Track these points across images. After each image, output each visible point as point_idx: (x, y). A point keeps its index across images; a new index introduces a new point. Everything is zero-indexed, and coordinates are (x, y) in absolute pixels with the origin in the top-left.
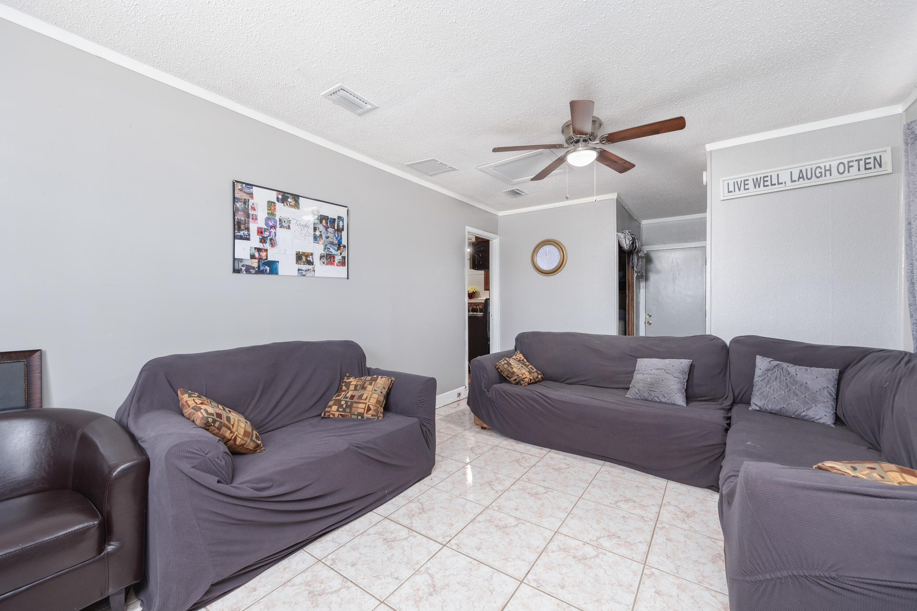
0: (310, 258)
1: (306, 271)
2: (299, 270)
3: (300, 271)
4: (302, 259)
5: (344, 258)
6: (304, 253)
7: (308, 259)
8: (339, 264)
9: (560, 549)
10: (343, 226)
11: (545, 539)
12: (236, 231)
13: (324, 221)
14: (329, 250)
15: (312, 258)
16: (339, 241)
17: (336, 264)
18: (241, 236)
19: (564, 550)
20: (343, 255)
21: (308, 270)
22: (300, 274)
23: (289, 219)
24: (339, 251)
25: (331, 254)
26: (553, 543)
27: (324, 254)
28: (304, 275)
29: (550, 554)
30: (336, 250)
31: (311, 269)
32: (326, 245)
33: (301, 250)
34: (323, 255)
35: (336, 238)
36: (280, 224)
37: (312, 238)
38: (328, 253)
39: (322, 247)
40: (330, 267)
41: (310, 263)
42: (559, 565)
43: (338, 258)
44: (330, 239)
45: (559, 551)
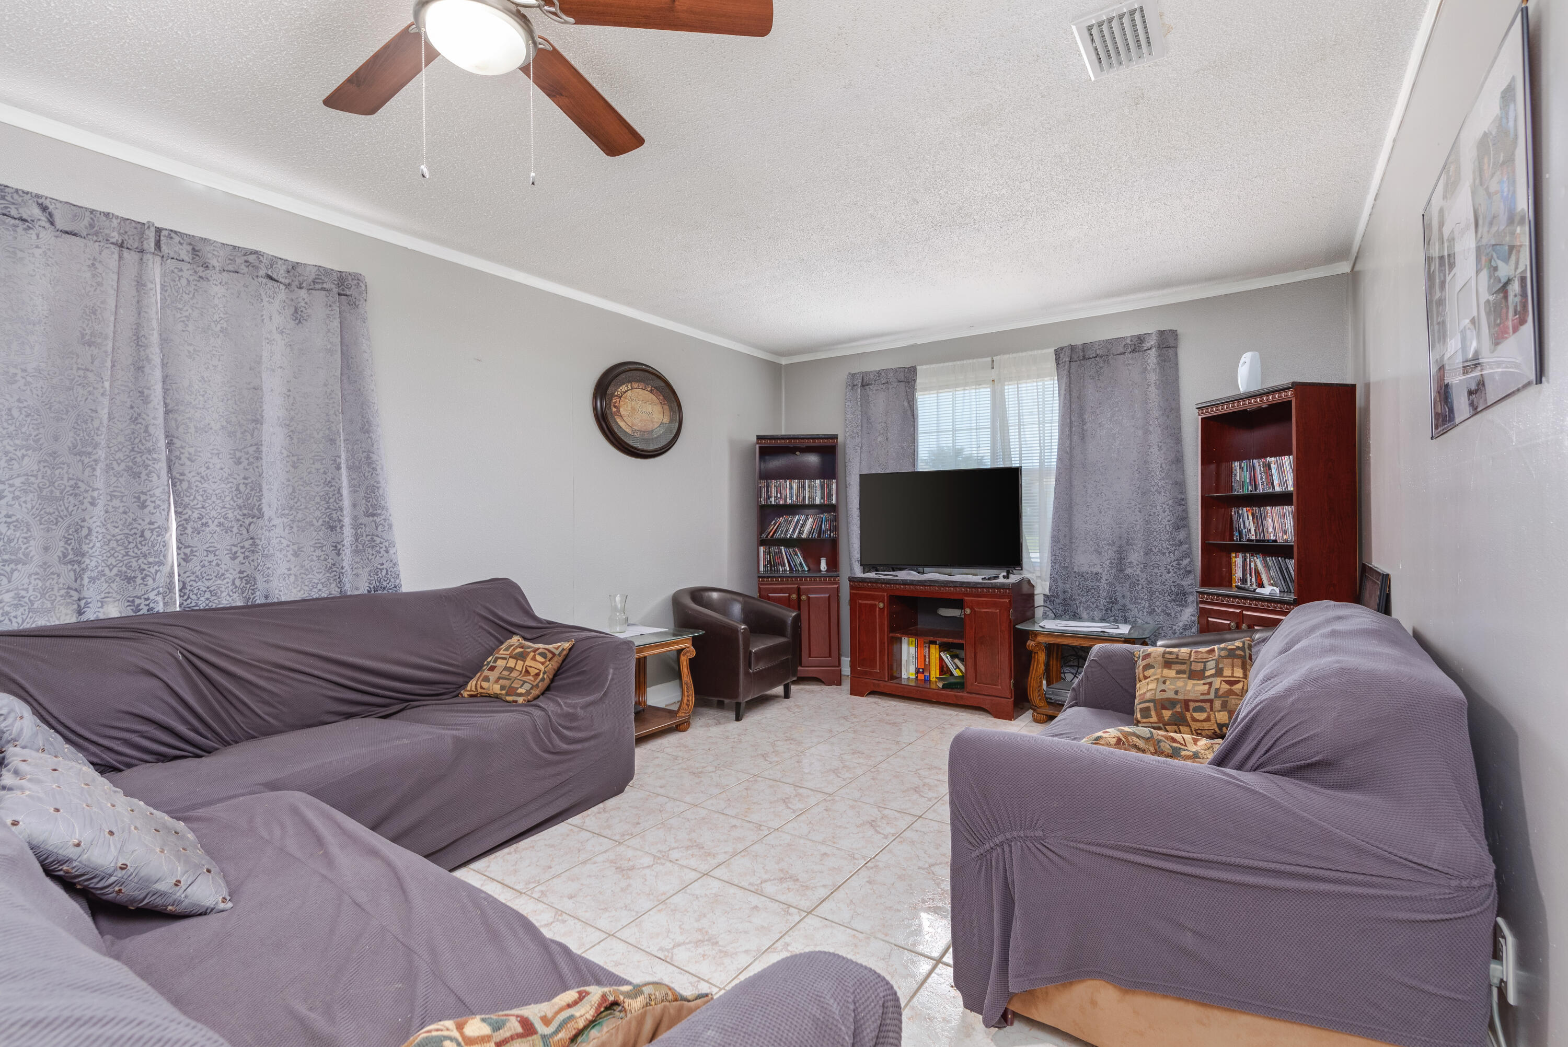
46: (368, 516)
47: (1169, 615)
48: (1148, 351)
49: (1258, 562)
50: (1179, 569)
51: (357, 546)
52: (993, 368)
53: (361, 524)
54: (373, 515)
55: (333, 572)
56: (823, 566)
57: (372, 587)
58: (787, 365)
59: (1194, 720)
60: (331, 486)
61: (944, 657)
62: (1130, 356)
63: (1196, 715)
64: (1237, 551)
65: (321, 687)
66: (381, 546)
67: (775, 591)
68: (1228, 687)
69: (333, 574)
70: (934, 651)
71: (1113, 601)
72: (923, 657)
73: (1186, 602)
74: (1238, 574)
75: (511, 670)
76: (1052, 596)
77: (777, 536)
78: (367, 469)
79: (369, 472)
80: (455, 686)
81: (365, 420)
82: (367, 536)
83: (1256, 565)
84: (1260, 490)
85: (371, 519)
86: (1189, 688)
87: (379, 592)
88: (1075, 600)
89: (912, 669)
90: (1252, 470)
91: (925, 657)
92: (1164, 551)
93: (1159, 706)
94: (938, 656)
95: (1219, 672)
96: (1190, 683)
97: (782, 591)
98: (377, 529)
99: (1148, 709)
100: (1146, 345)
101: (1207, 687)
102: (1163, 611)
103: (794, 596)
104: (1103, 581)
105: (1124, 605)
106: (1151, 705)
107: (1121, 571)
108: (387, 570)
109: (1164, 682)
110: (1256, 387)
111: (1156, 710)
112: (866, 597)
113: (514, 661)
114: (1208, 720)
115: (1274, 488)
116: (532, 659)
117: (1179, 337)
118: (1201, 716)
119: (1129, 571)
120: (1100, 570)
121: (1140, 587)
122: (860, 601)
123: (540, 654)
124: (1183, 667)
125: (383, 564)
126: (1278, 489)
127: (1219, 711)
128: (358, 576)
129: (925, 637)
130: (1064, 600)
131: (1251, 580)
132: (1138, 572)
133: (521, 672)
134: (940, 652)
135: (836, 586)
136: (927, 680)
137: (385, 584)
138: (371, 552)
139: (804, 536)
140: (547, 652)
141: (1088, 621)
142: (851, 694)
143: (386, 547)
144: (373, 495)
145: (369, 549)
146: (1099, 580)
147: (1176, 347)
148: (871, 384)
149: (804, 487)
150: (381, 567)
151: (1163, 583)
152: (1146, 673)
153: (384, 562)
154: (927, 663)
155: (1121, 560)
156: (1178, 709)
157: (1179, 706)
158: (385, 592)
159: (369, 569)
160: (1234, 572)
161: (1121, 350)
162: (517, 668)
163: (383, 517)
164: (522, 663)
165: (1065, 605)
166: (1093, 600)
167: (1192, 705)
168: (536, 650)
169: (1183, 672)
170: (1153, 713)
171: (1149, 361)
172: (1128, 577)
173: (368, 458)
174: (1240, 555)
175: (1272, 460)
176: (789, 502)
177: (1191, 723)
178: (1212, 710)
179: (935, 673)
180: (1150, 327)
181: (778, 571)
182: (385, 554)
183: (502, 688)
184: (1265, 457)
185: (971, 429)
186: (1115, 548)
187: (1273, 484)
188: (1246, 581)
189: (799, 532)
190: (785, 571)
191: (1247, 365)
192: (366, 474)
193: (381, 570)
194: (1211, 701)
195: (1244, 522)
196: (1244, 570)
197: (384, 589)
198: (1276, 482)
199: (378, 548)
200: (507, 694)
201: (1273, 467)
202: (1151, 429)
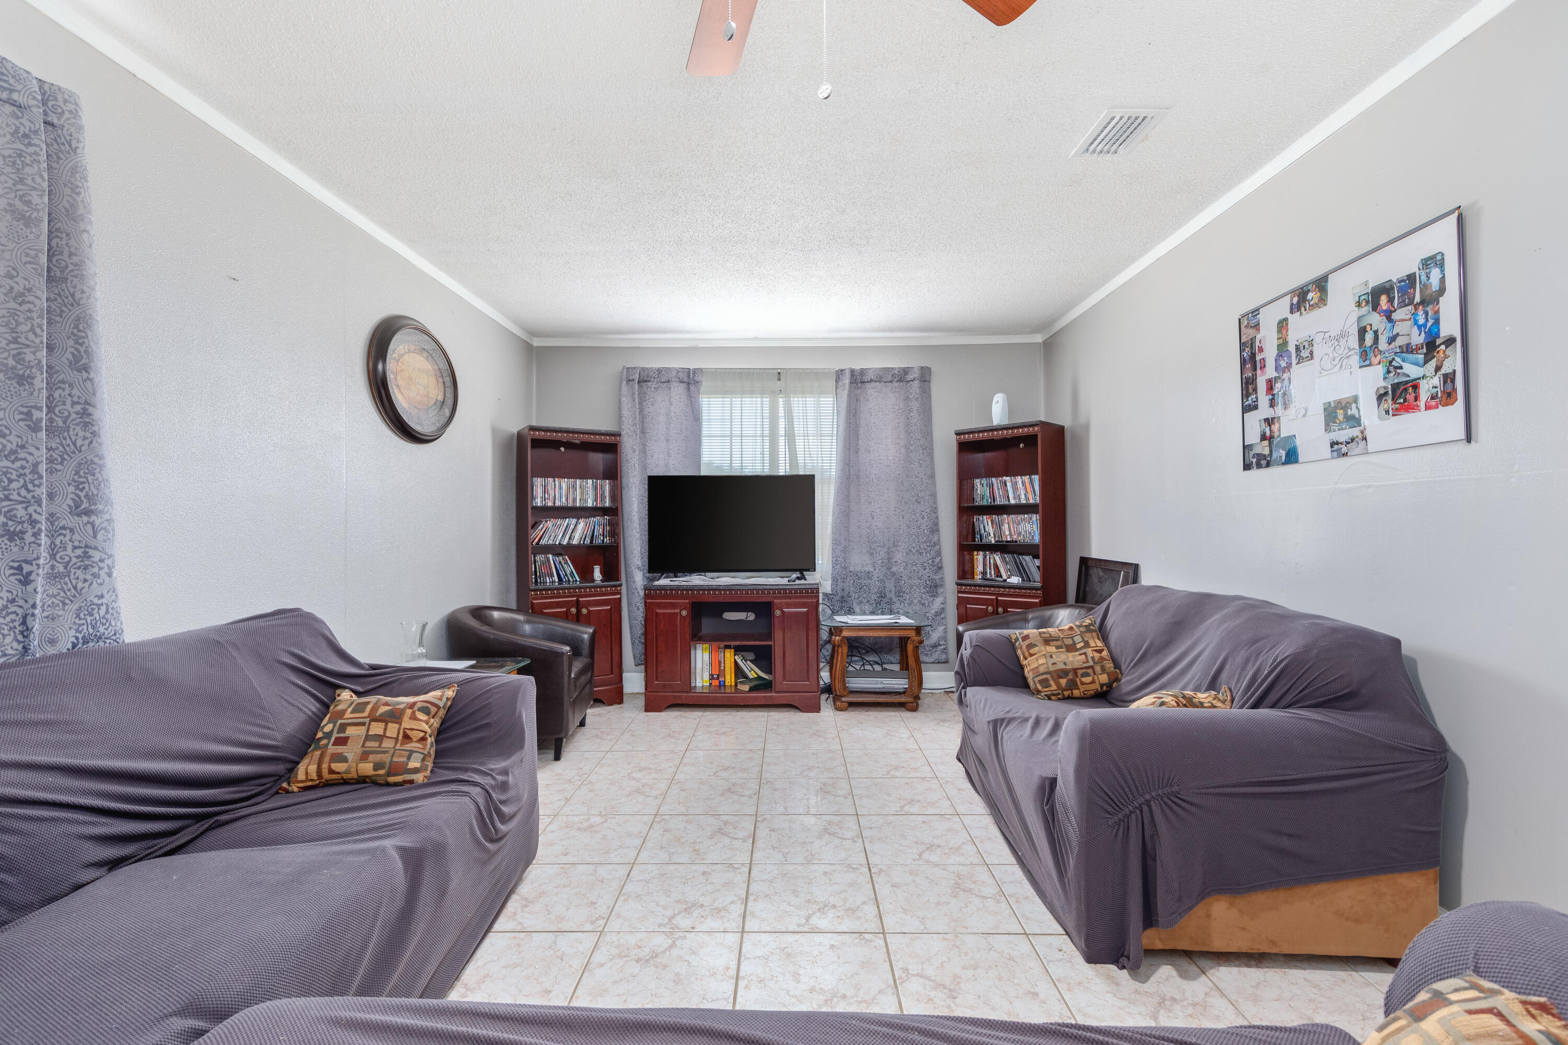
0: (1353, 411)
1: (1348, 443)
2: (1333, 444)
3: (1336, 447)
4: (1336, 417)
5: (1449, 378)
6: (1339, 402)
7: (1349, 412)
8: (1433, 403)
9: (725, 909)
10: (1442, 281)
11: (754, 915)
12: (1245, 400)
13: (1384, 299)
14: (1399, 371)
15: (1357, 408)
16: (1429, 333)
17: (1422, 404)
18: (1249, 405)
19: (719, 910)
20: (1446, 369)
21: (1353, 440)
22: (1335, 454)
23: (1311, 339)
24: (1433, 363)
25: (1408, 379)
26: (738, 913)
27: (1385, 388)
28: (1345, 455)
29: (736, 898)
30: (1422, 362)
31: (1357, 437)
32: (1391, 362)
33: (1332, 398)
34: (1382, 391)
35: (1419, 327)
36: (1297, 357)
37: (1355, 359)
38: (1396, 381)
39: (1380, 370)
40: (1407, 418)
41: (1354, 421)
42: (718, 891)
43: (1430, 385)
44: (1400, 341)
45: (726, 906)
46: (79, 515)
47: (924, 604)
48: (911, 383)
49: (997, 558)
50: (933, 566)
51: (53, 567)
52: (779, 380)
53: (63, 528)
54: (88, 513)
55: (8, 614)
56: (597, 574)
57: (80, 636)
58: (539, 348)
59: (1083, 683)
60: (17, 459)
61: (739, 661)
62: (897, 384)
63: (1084, 680)
64: (978, 550)
65: (77, 822)
66: (101, 564)
67: (550, 606)
68: (1098, 654)
69: (8, 619)
70: (729, 655)
71: (882, 595)
72: (717, 663)
73: (937, 593)
74: (979, 568)
75: (380, 738)
76: (833, 594)
77: (543, 542)
78: (81, 434)
79: (85, 438)
80: (276, 778)
81: (82, 349)
82: (75, 548)
83: (994, 559)
84: (998, 502)
85: (85, 519)
86: (1071, 659)
87: (91, 644)
88: (851, 597)
89: (706, 677)
90: (991, 486)
91: (720, 662)
92: (921, 551)
93: (1056, 676)
94: (733, 660)
95: (1087, 645)
96: (1070, 655)
97: (559, 605)
98: (95, 537)
99: (1046, 680)
100: (909, 377)
101: (1083, 657)
102: (919, 601)
103: (574, 610)
104: (875, 578)
105: (891, 599)
106: (1048, 676)
107: (889, 569)
108: (107, 605)
109: (1051, 657)
110: (1005, 422)
111: (1054, 680)
112: (660, 606)
113: (382, 725)
114: (1093, 682)
115: (1009, 500)
116: (410, 718)
117: (932, 374)
118: (1087, 680)
119: (894, 569)
120: (872, 570)
121: (903, 582)
122: (658, 611)
123: (420, 710)
124: (1059, 643)
125: (102, 597)
126: (1013, 502)
127: (1101, 674)
128: (53, 619)
129: (720, 640)
130: (842, 597)
131: (990, 572)
132: (902, 570)
133: (397, 739)
134: (735, 655)
135: (619, 596)
136: (722, 685)
137: (102, 629)
138: (82, 577)
139: (575, 542)
140: (429, 705)
141: (861, 615)
142: (646, 711)
143: (109, 567)
144: (90, 478)
145: (79, 572)
146: (870, 578)
147: (930, 382)
148: (649, 381)
149: (574, 487)
150: (100, 602)
151: (919, 578)
152: (1032, 651)
153: (105, 593)
154: (722, 668)
155: (889, 559)
156: (1071, 676)
157: (1071, 674)
158: (101, 644)
159: (76, 606)
160: (975, 567)
161: (889, 378)
162: (388, 734)
163: (106, 517)
164: (397, 726)
165: (842, 602)
166: (865, 595)
167: (1080, 672)
168: (412, 706)
169: (1061, 647)
170: (1052, 683)
171: (911, 391)
172: (894, 574)
173: (85, 413)
174: (981, 553)
175: (1008, 479)
176: (558, 504)
177: (1080, 686)
178: (1095, 674)
179: (729, 679)
180: (913, 362)
181: (545, 582)
182: (107, 579)
183: (377, 767)
184: (1002, 476)
185: (756, 436)
186: (885, 550)
187: (1008, 497)
188: (986, 573)
189: (570, 538)
190: (553, 582)
191: (1000, 404)
192: (79, 443)
193: (99, 606)
194: (1092, 667)
195: (984, 527)
196: (984, 565)
197: (100, 638)
198: (1011, 496)
199: (95, 570)
200: (389, 774)
201: (1009, 484)
202: (912, 448)
